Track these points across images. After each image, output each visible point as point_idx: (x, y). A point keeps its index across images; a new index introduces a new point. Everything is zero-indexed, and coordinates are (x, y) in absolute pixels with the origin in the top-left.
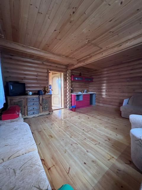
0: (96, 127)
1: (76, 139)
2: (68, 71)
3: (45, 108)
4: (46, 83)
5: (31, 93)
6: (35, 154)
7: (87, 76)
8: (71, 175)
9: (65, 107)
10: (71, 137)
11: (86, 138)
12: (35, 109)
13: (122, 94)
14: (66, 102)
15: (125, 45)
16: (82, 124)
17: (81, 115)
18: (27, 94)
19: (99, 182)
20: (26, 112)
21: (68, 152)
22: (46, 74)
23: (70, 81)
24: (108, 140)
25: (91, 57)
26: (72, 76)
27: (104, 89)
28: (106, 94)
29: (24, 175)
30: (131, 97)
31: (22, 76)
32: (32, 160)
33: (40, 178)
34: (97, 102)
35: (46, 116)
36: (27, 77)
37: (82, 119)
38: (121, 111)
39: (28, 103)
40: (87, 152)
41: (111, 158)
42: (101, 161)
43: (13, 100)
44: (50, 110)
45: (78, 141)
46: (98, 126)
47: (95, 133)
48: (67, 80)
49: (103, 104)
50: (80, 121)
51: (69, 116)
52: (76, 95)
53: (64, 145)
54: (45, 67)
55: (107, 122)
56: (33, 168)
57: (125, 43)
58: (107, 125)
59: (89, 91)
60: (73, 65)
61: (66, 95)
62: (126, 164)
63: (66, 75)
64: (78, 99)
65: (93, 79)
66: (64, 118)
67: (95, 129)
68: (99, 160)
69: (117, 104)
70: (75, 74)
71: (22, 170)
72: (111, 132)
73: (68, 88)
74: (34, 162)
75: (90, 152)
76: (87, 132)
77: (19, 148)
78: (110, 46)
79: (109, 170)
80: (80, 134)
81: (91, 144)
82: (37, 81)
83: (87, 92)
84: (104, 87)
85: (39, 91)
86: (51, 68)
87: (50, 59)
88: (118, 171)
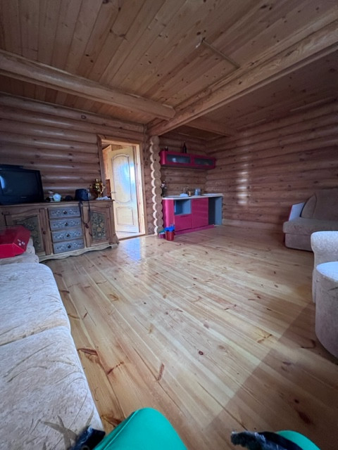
0: (224, 271)
1: (175, 300)
2: (151, 140)
3: (99, 233)
4: (96, 171)
5: (57, 197)
6: (59, 335)
7: (199, 154)
8: (165, 382)
9: (150, 231)
10: (164, 297)
11: (202, 296)
12: (71, 238)
13: (287, 194)
14: (152, 219)
15: (303, 50)
16: (191, 267)
17: (189, 248)
18: (48, 200)
19: (239, 394)
20: (48, 243)
21: (158, 330)
22: (94, 149)
23: (159, 166)
24: (257, 298)
25: (210, 94)
26: (163, 153)
27: (242, 184)
28: (248, 197)
29: (16, 390)
30: (308, 199)
31: (31, 154)
32: (48, 350)
33: (67, 396)
34: (225, 217)
35: (101, 252)
36: (42, 154)
37: (192, 257)
38: (285, 234)
39: (51, 221)
40: (206, 326)
41: (267, 336)
42: (241, 347)
43: (9, 214)
44: (112, 240)
45: (184, 305)
46: (232, 269)
47: (224, 284)
48: (151, 163)
49: (241, 220)
50: (185, 260)
51: (160, 250)
52: (174, 201)
53: (147, 315)
54: (92, 129)
55: (251, 259)
56: (47, 371)
57: (302, 45)
58: (250, 266)
59: (206, 192)
60: (164, 121)
61: (149, 202)
62: (303, 347)
63: (148, 150)
64: (180, 210)
65: (215, 160)
66: (147, 256)
67: (223, 275)
68: (236, 343)
69: (274, 219)
70: (170, 149)
71: (12, 379)
72: (263, 281)
73: (153, 183)
74: (55, 355)
75: (214, 328)
76: (205, 283)
77: (13, 322)
78: (261, 57)
79: (263, 363)
80: (188, 287)
81: (215, 308)
82: (71, 167)
83: (200, 194)
84: (244, 178)
85: (78, 192)
86: (108, 132)
87: (103, 104)
88: (285, 366)
